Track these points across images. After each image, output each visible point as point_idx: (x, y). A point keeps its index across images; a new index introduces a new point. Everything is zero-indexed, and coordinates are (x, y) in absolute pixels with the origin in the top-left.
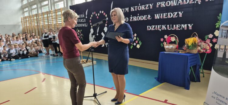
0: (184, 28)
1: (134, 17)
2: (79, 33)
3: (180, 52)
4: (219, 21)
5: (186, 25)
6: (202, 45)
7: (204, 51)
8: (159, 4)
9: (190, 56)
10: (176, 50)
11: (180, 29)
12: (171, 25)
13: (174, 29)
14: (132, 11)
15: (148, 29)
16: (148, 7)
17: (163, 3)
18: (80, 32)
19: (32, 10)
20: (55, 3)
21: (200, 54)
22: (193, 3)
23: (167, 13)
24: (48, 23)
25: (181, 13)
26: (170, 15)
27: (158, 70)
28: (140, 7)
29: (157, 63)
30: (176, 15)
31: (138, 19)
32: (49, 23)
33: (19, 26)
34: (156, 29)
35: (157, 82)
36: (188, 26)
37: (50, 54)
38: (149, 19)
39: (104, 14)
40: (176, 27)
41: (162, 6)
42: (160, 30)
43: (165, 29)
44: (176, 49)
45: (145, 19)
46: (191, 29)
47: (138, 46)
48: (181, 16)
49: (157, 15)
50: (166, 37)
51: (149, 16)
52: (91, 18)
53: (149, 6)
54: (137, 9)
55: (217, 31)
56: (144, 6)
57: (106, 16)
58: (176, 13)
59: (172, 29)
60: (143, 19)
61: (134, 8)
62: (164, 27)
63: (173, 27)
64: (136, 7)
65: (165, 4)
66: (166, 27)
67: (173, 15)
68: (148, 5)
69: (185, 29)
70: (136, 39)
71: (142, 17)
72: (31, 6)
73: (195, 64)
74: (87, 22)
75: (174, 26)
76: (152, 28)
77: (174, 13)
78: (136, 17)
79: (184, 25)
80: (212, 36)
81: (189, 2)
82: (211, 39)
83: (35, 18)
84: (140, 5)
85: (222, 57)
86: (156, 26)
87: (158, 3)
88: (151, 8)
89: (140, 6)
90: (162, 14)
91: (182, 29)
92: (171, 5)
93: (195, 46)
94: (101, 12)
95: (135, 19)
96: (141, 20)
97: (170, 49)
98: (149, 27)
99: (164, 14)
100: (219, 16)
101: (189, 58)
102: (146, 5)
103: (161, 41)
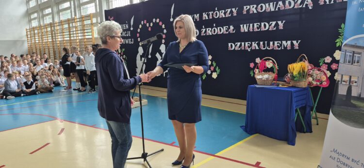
0: (287, 47)
1: (207, 29)
2: (120, 54)
3: (280, 86)
4: (341, 36)
5: (289, 42)
6: (314, 75)
7: (318, 83)
8: (247, 8)
9: (296, 92)
10: (274, 82)
11: (280, 49)
12: (266, 42)
13: (271, 48)
14: (204, 19)
15: (230, 49)
16: (229, 14)
17: (253, 7)
18: (121, 52)
19: (44, 16)
20: (81, 5)
21: (311, 88)
22: (301, 6)
23: (259, 24)
24: (70, 37)
25: (282, 22)
26: (265, 26)
27: (245, 113)
28: (216, 13)
29: (245, 102)
30: (274, 27)
31: (214, 32)
32: (72, 38)
33: (23, 42)
34: (243, 49)
35: (244, 133)
36: (292, 44)
37: (73, 88)
38: (232, 32)
39: (161, 24)
40: (275, 45)
41: (251, 12)
42: (249, 51)
43: (257, 48)
44: (274, 80)
45: (225, 33)
46: (298, 48)
47: (215, 75)
48: (282, 28)
49: (243, 26)
50: (258, 60)
51: (232, 28)
52: (139, 29)
53: (231, 12)
54: (213, 17)
55: (337, 52)
56: (223, 11)
57: (163, 26)
58: (274, 23)
59: (268, 48)
60: (221, 33)
61: (208, 15)
62: (255, 45)
63: (269, 45)
64: (211, 13)
65: (256, 8)
66: (259, 45)
67: (270, 26)
68: (229, 10)
69: (289, 48)
70: (212, 63)
71: (220, 30)
72: (42, 10)
73: (304, 105)
74: (133, 35)
75: (271, 43)
76: (235, 46)
77: (271, 23)
78: (210, 29)
79: (286, 42)
80: (331, 59)
81: (294, 6)
82: (329, 65)
83: (49, 29)
84: (216, 9)
85: (345, 94)
86: (243, 43)
87: (245, 7)
88: (235, 14)
89: (218, 12)
90: (251, 25)
91: (283, 48)
92: (265, 10)
93: (304, 76)
94: (156, 21)
95: (209, 32)
96: (219, 33)
97: (264, 81)
98: (231, 46)
99: (255, 24)
100: (341, 28)
101: (294, 95)
102: (227, 10)
103: (251, 68)
